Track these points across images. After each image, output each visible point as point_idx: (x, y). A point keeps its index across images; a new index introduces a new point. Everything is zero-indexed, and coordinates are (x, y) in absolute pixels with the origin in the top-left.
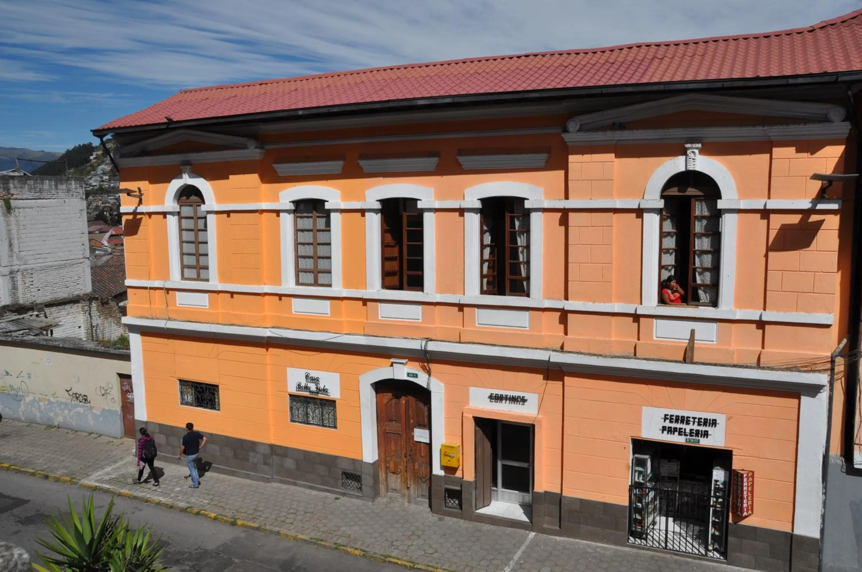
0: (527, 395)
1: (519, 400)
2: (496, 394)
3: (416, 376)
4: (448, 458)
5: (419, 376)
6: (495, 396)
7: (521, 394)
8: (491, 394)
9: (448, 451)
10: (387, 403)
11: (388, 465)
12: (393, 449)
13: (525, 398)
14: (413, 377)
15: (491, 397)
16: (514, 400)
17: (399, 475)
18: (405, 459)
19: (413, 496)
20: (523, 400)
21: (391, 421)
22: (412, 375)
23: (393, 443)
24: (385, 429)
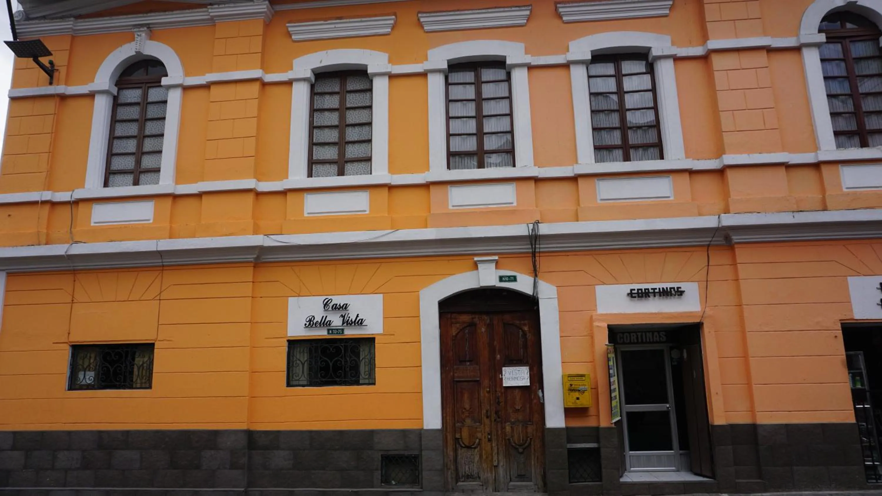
0: (684, 286)
1: (673, 292)
2: (638, 290)
3: (514, 279)
4: (577, 394)
5: (518, 279)
6: (638, 293)
7: (675, 285)
8: (631, 290)
9: (577, 383)
10: (457, 334)
11: (458, 436)
12: (467, 406)
13: (682, 289)
14: (509, 281)
15: (631, 295)
16: (665, 293)
17: (476, 450)
18: (487, 421)
19: (502, 479)
20: (680, 293)
21: (462, 362)
22: (507, 279)
23: (466, 396)
24: (453, 377)
